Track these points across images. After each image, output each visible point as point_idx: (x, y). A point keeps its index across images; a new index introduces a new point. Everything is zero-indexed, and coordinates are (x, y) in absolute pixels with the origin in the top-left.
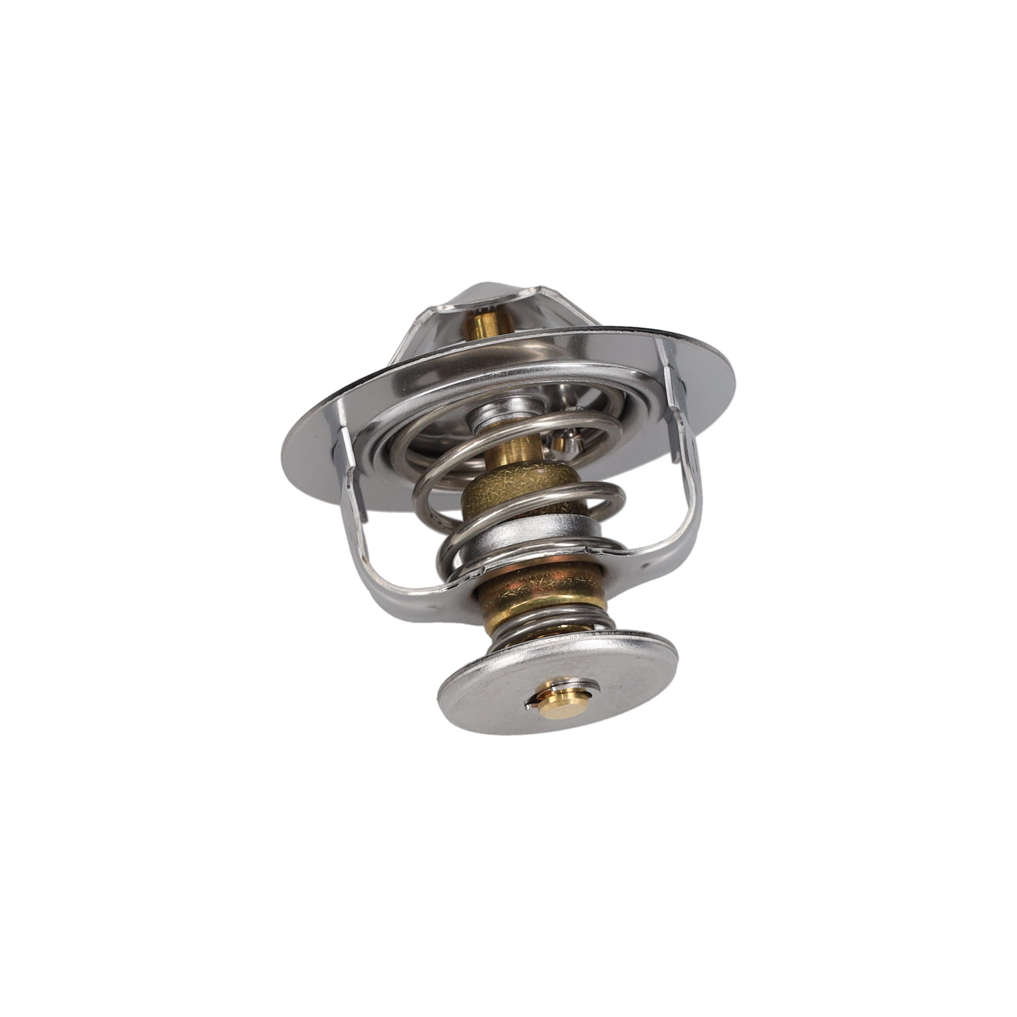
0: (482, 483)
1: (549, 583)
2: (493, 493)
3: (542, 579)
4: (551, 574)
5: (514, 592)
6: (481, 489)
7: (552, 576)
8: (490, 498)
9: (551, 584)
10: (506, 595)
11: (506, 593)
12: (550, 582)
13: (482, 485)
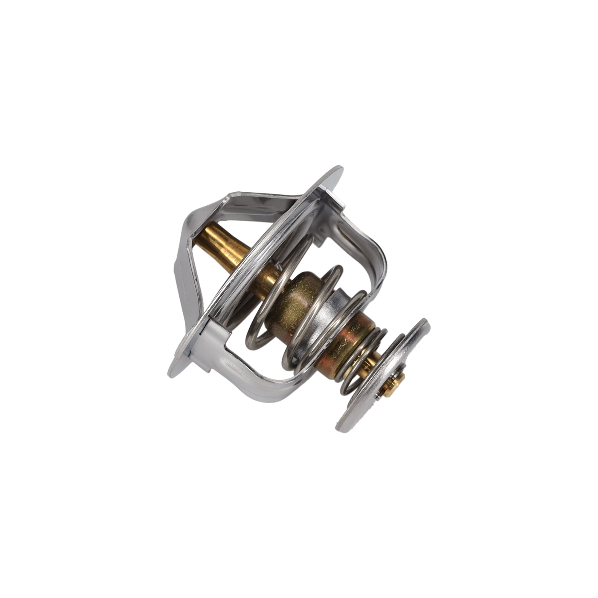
0: (283, 304)
2: (294, 304)
5: (344, 343)
6: (285, 307)
8: (294, 308)
10: (340, 348)
11: (340, 347)
13: (284, 305)
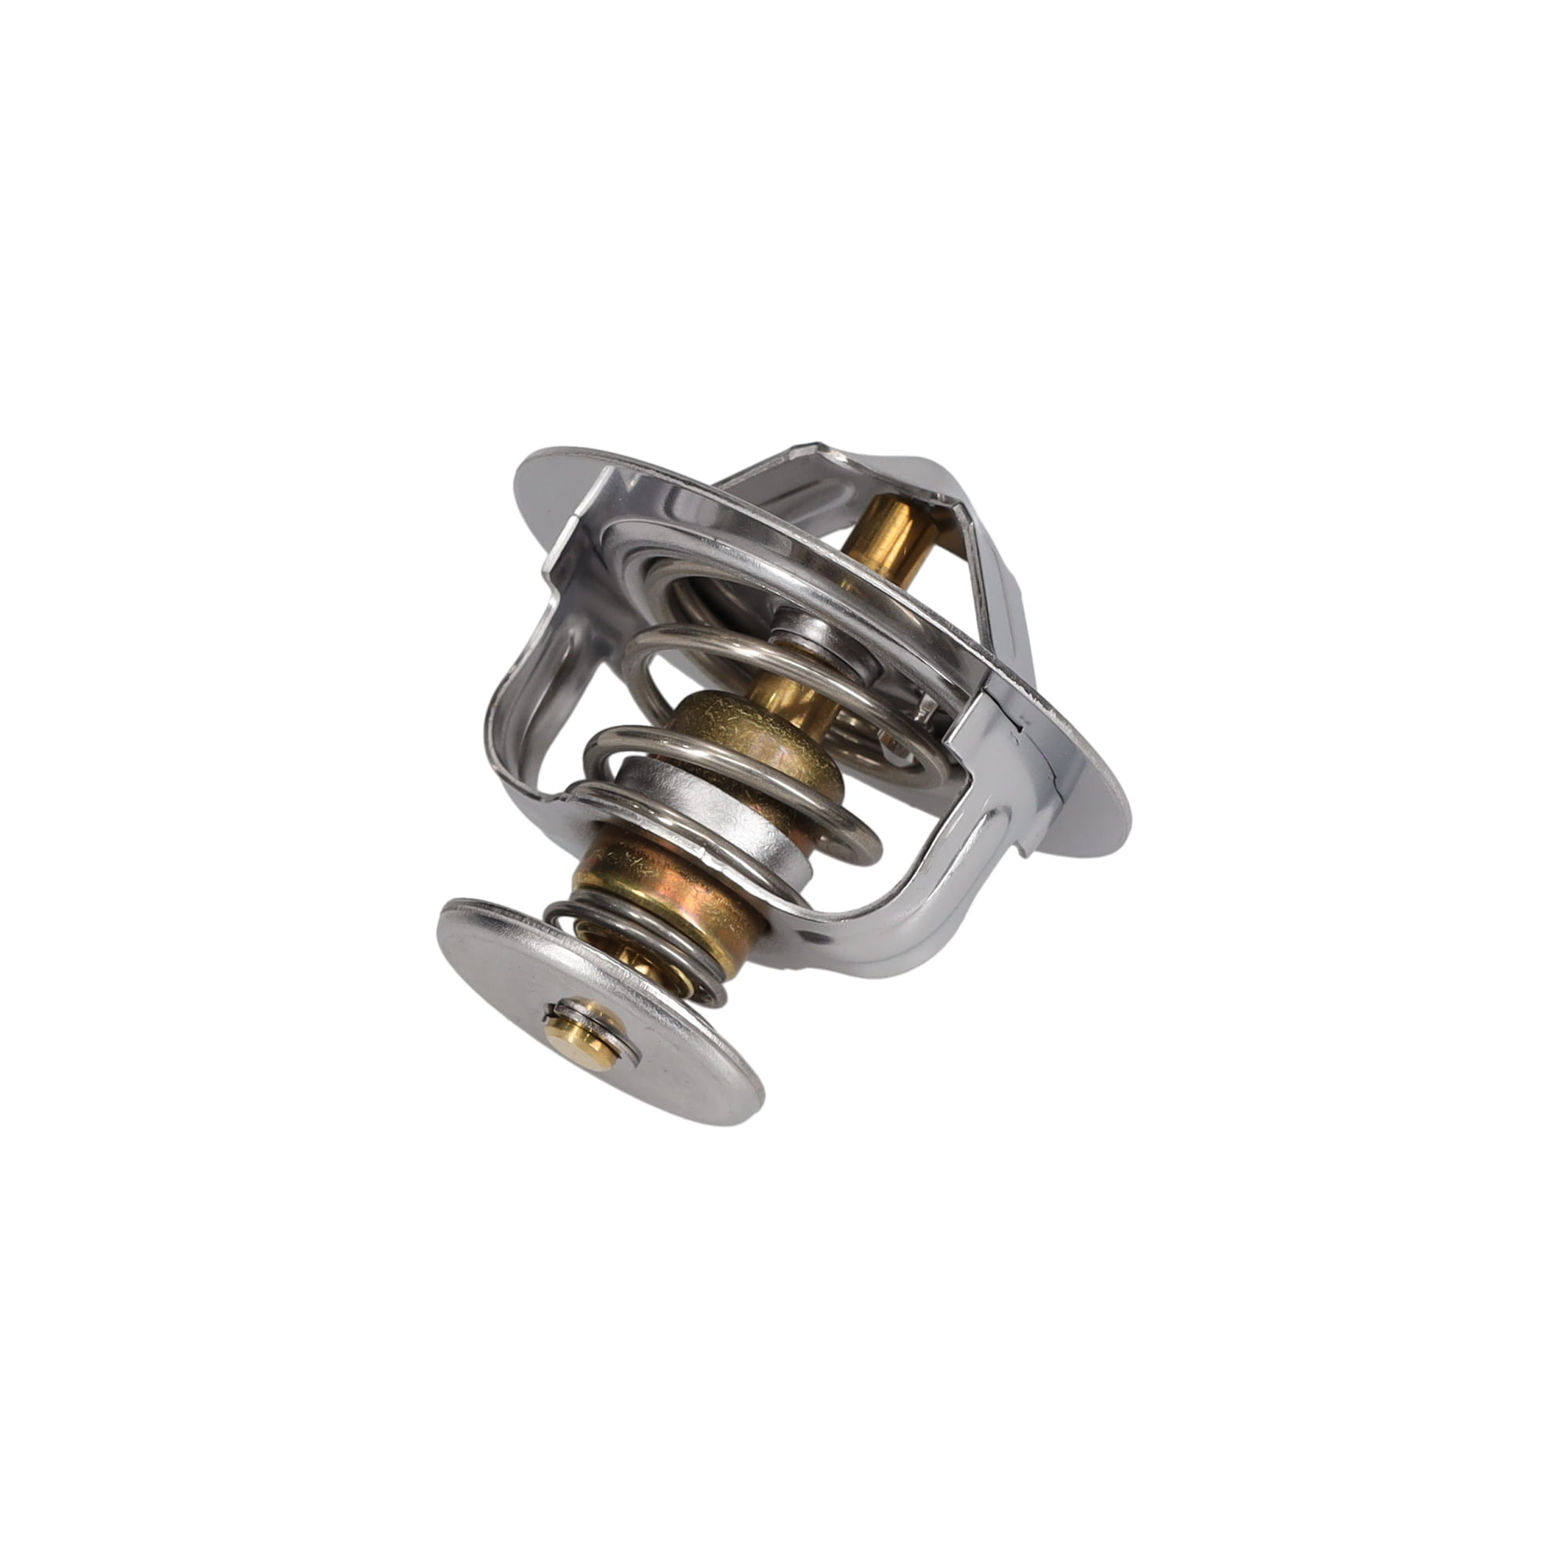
1: (644, 869)
3: (641, 859)
4: (656, 861)
7: (655, 865)
9: (645, 872)
12: (646, 870)
